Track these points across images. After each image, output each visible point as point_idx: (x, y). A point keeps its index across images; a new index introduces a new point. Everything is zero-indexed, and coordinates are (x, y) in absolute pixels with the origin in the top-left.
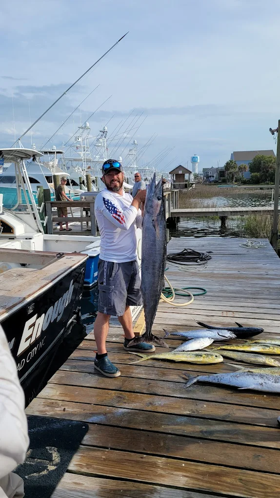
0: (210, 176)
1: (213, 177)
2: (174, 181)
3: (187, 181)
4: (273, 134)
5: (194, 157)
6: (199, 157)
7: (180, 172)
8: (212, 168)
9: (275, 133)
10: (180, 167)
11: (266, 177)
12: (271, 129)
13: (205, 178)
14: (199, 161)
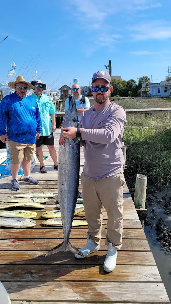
0: (85, 92)
1: (87, 92)
2: (62, 95)
3: (69, 95)
4: (107, 68)
5: (75, 80)
6: (78, 80)
7: (66, 89)
8: (86, 86)
9: (108, 68)
10: (65, 86)
11: (117, 92)
12: (105, 66)
13: (82, 93)
14: (78, 82)
